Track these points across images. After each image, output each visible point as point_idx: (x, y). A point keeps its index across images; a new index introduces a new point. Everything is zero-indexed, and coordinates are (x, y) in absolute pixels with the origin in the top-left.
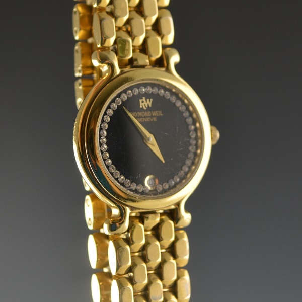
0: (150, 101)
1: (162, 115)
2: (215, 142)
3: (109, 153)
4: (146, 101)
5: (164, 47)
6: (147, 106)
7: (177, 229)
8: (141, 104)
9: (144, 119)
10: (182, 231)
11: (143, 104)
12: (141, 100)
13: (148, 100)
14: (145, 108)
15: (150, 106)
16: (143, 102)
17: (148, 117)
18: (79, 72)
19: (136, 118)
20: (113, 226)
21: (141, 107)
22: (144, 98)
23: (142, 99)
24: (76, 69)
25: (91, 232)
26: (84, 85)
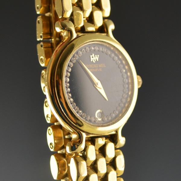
1: (105, 67)
2: (140, 86)
3: (71, 94)
5: (104, 18)
7: (116, 149)
8: (92, 59)
9: (94, 69)
10: (119, 150)
11: (93, 59)
13: (96, 56)
14: (94, 62)
15: (98, 60)
16: (93, 57)
17: (96, 68)
18: (41, 37)
19: (89, 69)
20: (73, 147)
21: (91, 61)
23: (92, 55)
24: (37, 35)
25: (53, 153)
26: (45, 46)
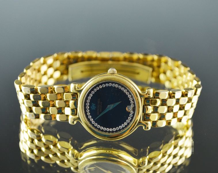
0: (93, 104)
1: (99, 99)
4: (93, 106)
6: (95, 106)
11: (94, 108)
12: (92, 109)
13: (92, 105)
17: (100, 106)
22: (91, 107)
